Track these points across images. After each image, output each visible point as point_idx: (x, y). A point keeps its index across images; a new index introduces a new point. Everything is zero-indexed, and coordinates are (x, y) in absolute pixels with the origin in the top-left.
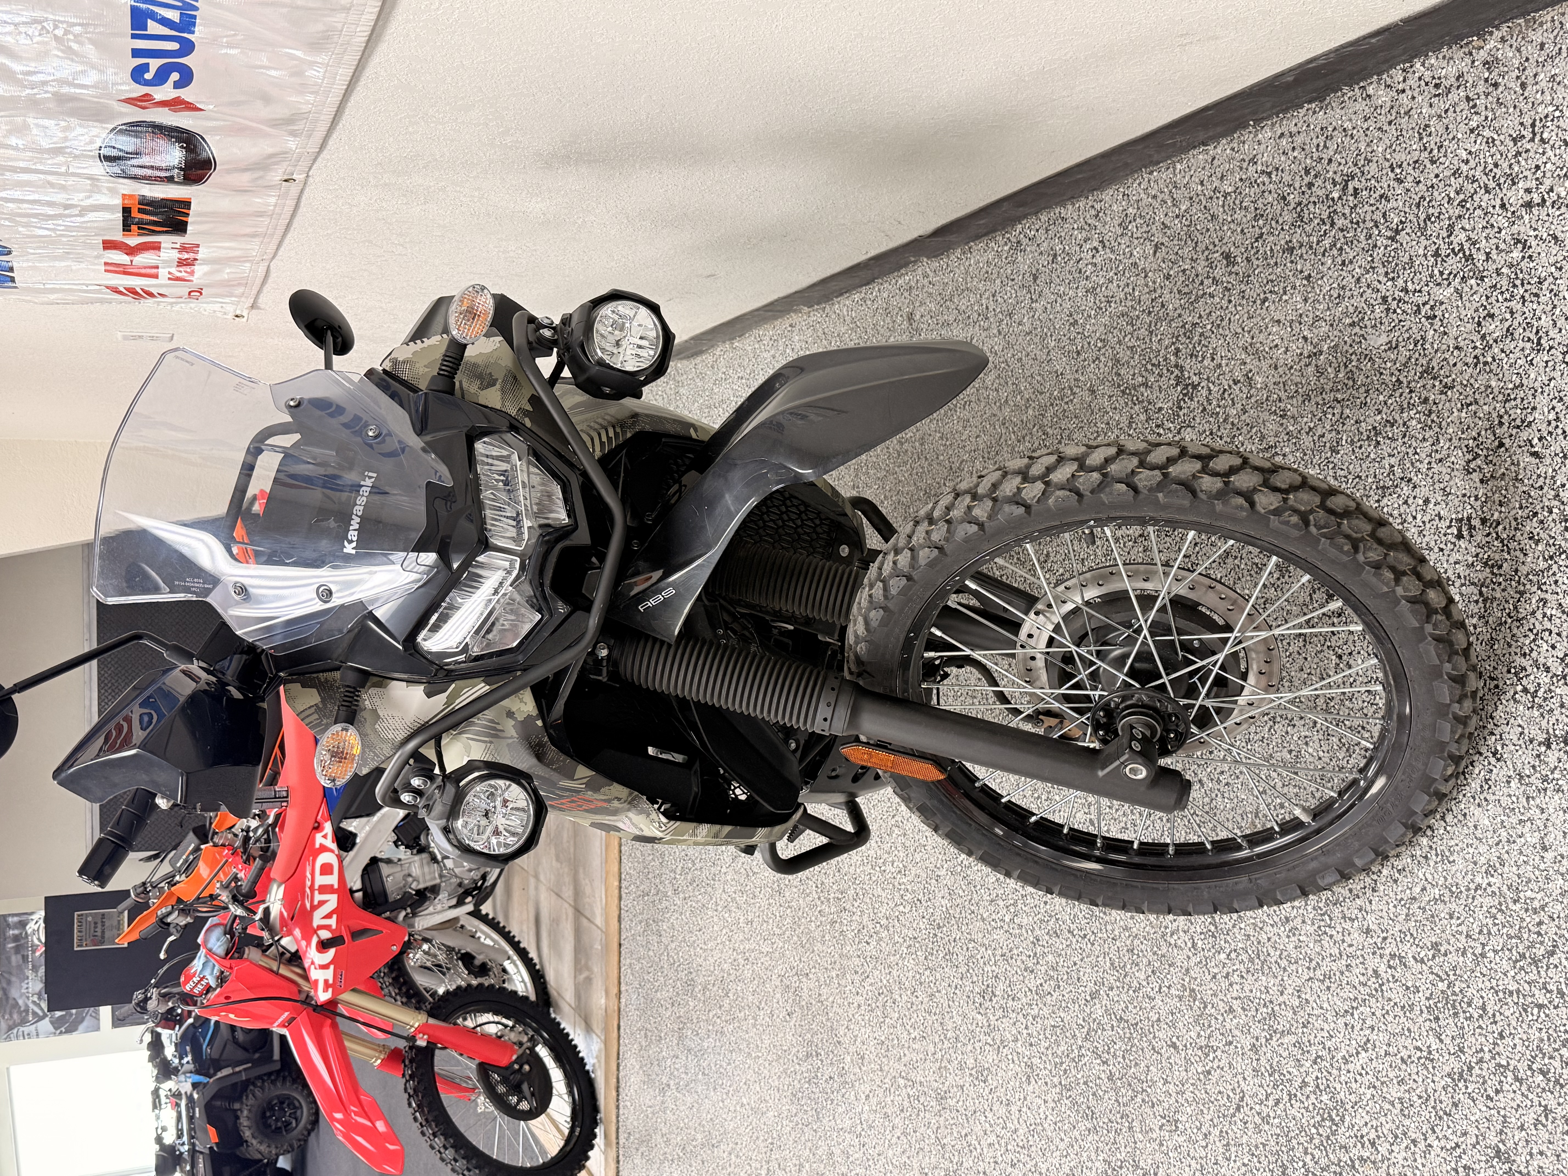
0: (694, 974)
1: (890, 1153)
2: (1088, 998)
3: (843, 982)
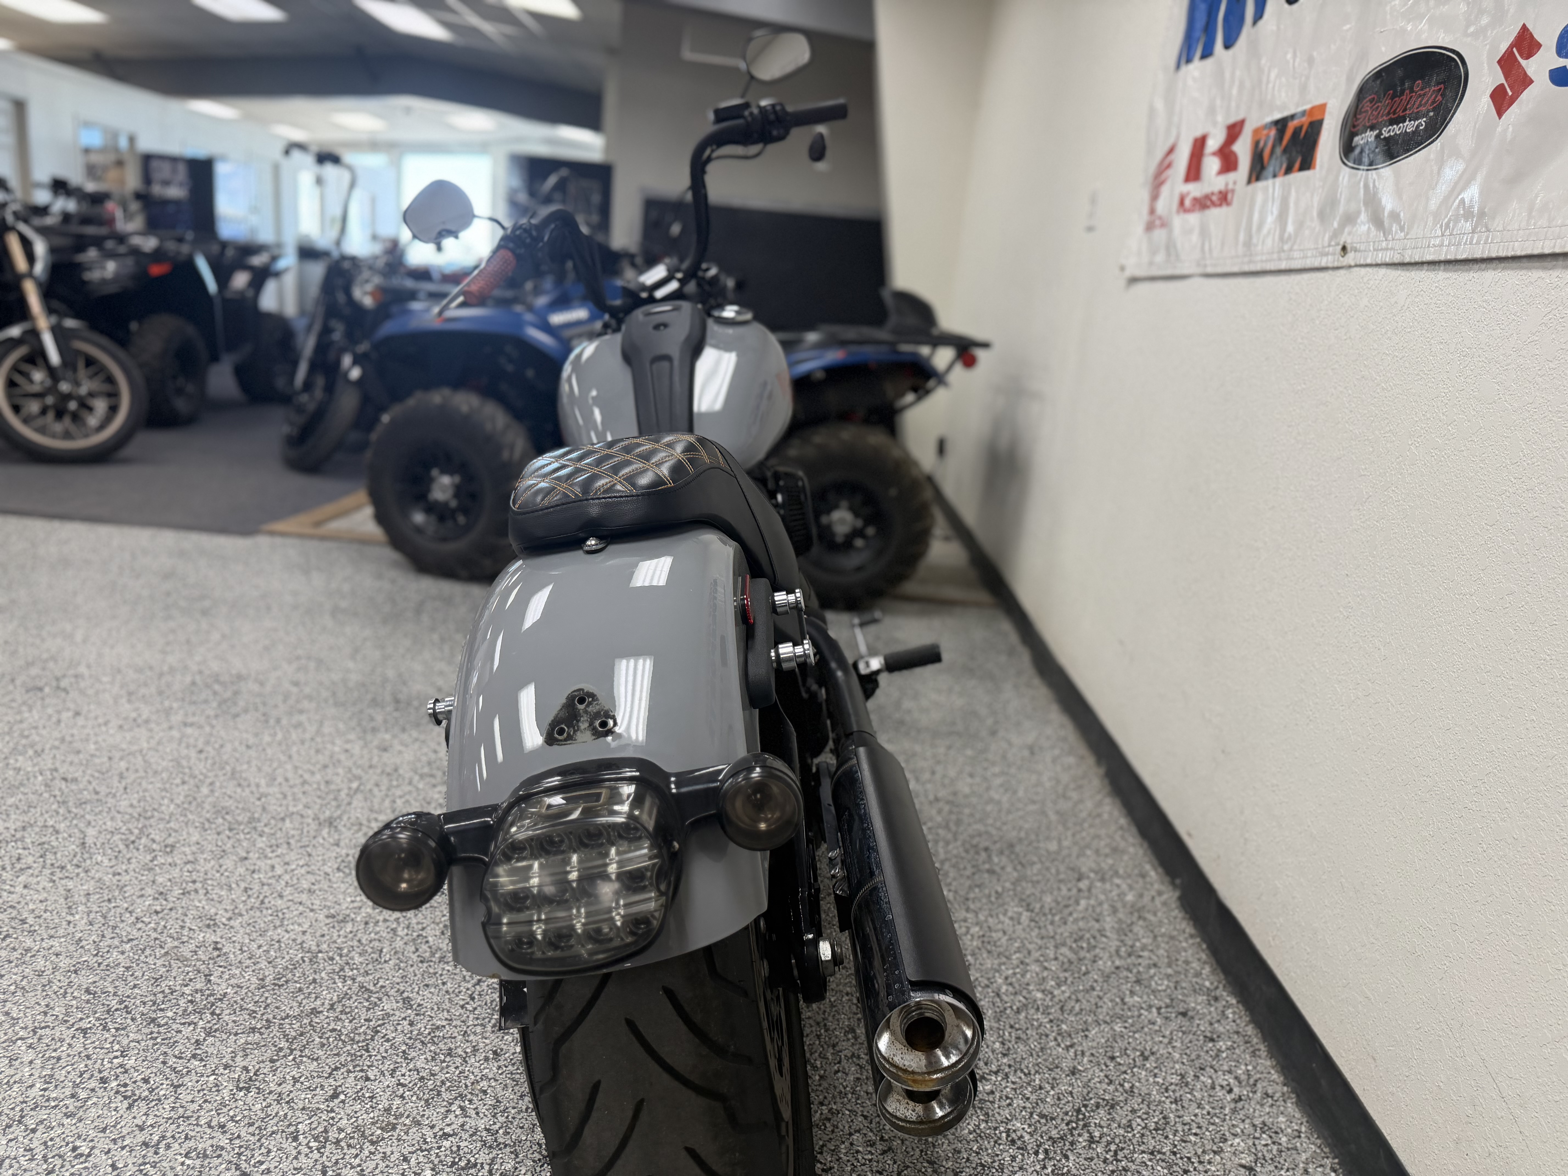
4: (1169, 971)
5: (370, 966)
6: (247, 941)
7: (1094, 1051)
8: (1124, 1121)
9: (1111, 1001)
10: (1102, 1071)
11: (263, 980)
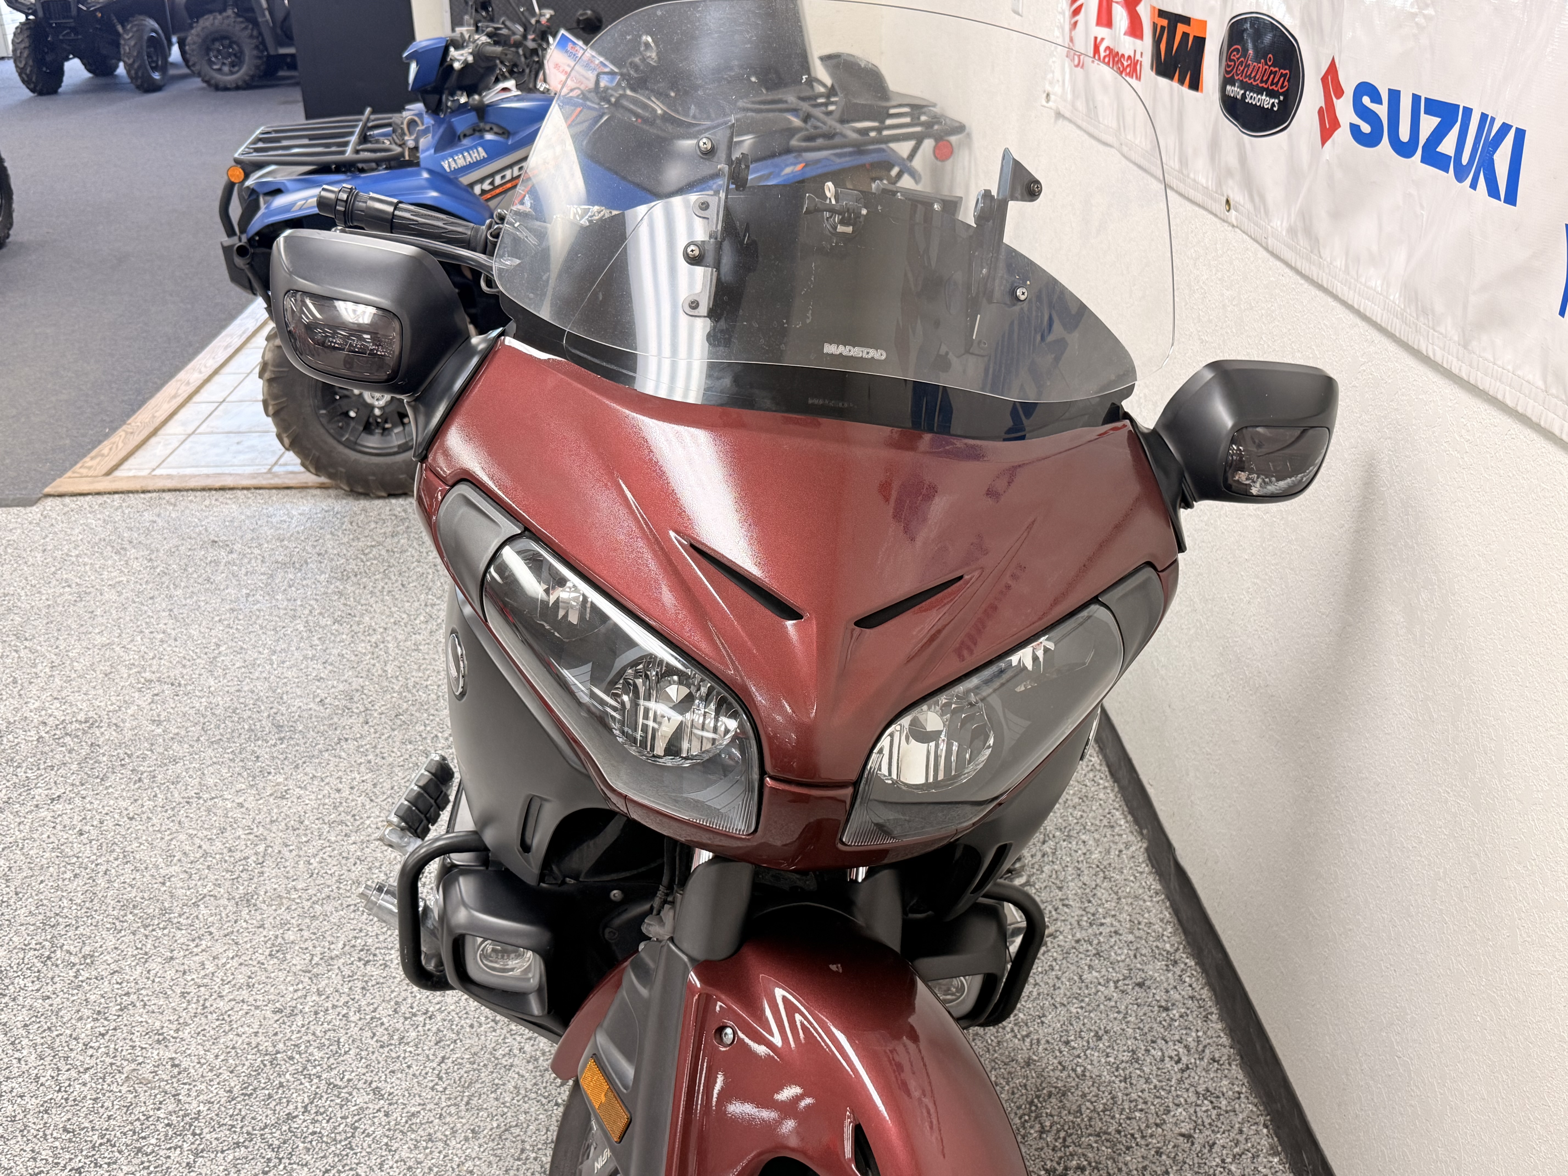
0: (354, 579)
1: (182, 837)
2: (374, 1085)
3: (363, 768)
4: (1131, 937)
5: (332, 1060)
6: (202, 1052)
7: (1049, 1039)
8: (1074, 1107)
9: (1069, 980)
10: (1056, 1058)
11: (230, 1091)
